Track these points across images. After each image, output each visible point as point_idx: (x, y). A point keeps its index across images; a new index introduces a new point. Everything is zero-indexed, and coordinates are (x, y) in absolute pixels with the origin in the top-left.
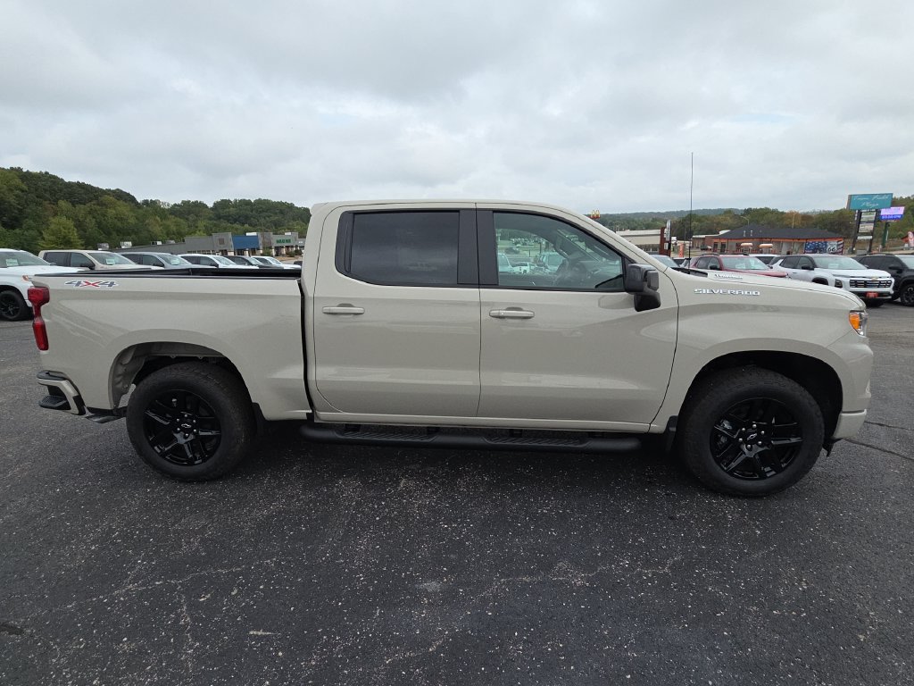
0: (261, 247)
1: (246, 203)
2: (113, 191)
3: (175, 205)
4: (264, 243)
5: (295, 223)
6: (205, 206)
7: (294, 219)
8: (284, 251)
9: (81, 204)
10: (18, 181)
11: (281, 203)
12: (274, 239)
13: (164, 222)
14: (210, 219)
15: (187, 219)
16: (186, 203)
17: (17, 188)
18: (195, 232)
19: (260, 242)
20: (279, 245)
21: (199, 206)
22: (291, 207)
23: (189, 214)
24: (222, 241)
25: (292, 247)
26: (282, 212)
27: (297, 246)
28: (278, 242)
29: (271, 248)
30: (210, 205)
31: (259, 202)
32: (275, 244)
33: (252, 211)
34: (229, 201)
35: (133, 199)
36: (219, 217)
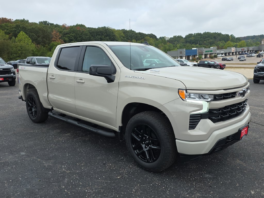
0: (198, 55)
1: (199, 34)
2: (150, 35)
3: (171, 38)
4: (199, 52)
5: (220, 42)
6: (182, 37)
7: (220, 40)
8: (208, 56)
9: (139, 40)
10: (122, 34)
11: (215, 33)
12: (204, 50)
13: (165, 45)
14: (183, 43)
15: (174, 44)
16: (175, 37)
17: (122, 36)
18: (174, 49)
19: (198, 52)
20: (206, 53)
21: (180, 37)
22: (220, 34)
23: (175, 41)
24: (181, 53)
25: (213, 54)
26: (215, 38)
27: (215, 53)
28: (206, 52)
29: (202, 55)
30: (184, 37)
31: (205, 33)
32: (204, 53)
33: (201, 38)
34: (192, 34)
35: (155, 37)
36: (187, 42)
